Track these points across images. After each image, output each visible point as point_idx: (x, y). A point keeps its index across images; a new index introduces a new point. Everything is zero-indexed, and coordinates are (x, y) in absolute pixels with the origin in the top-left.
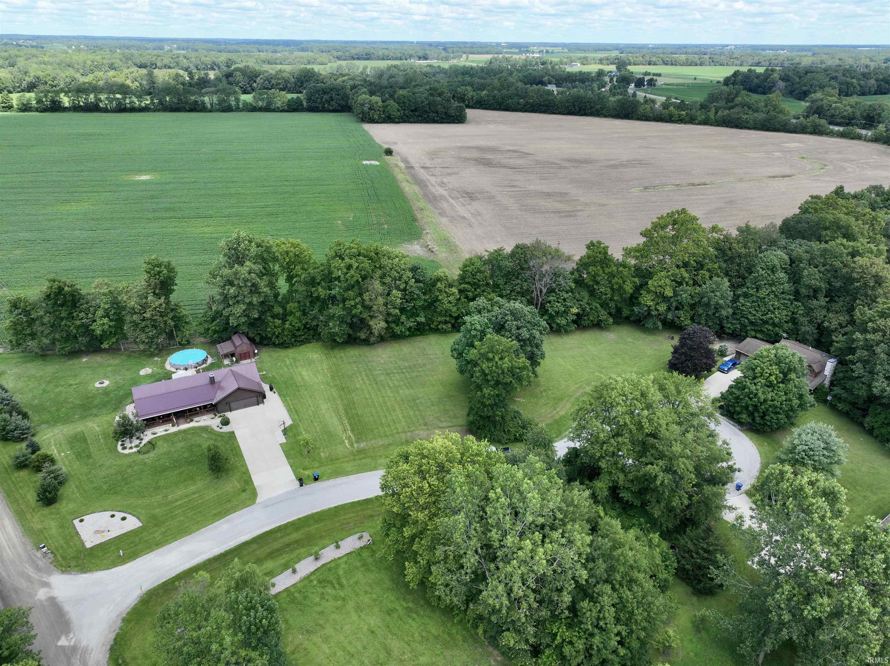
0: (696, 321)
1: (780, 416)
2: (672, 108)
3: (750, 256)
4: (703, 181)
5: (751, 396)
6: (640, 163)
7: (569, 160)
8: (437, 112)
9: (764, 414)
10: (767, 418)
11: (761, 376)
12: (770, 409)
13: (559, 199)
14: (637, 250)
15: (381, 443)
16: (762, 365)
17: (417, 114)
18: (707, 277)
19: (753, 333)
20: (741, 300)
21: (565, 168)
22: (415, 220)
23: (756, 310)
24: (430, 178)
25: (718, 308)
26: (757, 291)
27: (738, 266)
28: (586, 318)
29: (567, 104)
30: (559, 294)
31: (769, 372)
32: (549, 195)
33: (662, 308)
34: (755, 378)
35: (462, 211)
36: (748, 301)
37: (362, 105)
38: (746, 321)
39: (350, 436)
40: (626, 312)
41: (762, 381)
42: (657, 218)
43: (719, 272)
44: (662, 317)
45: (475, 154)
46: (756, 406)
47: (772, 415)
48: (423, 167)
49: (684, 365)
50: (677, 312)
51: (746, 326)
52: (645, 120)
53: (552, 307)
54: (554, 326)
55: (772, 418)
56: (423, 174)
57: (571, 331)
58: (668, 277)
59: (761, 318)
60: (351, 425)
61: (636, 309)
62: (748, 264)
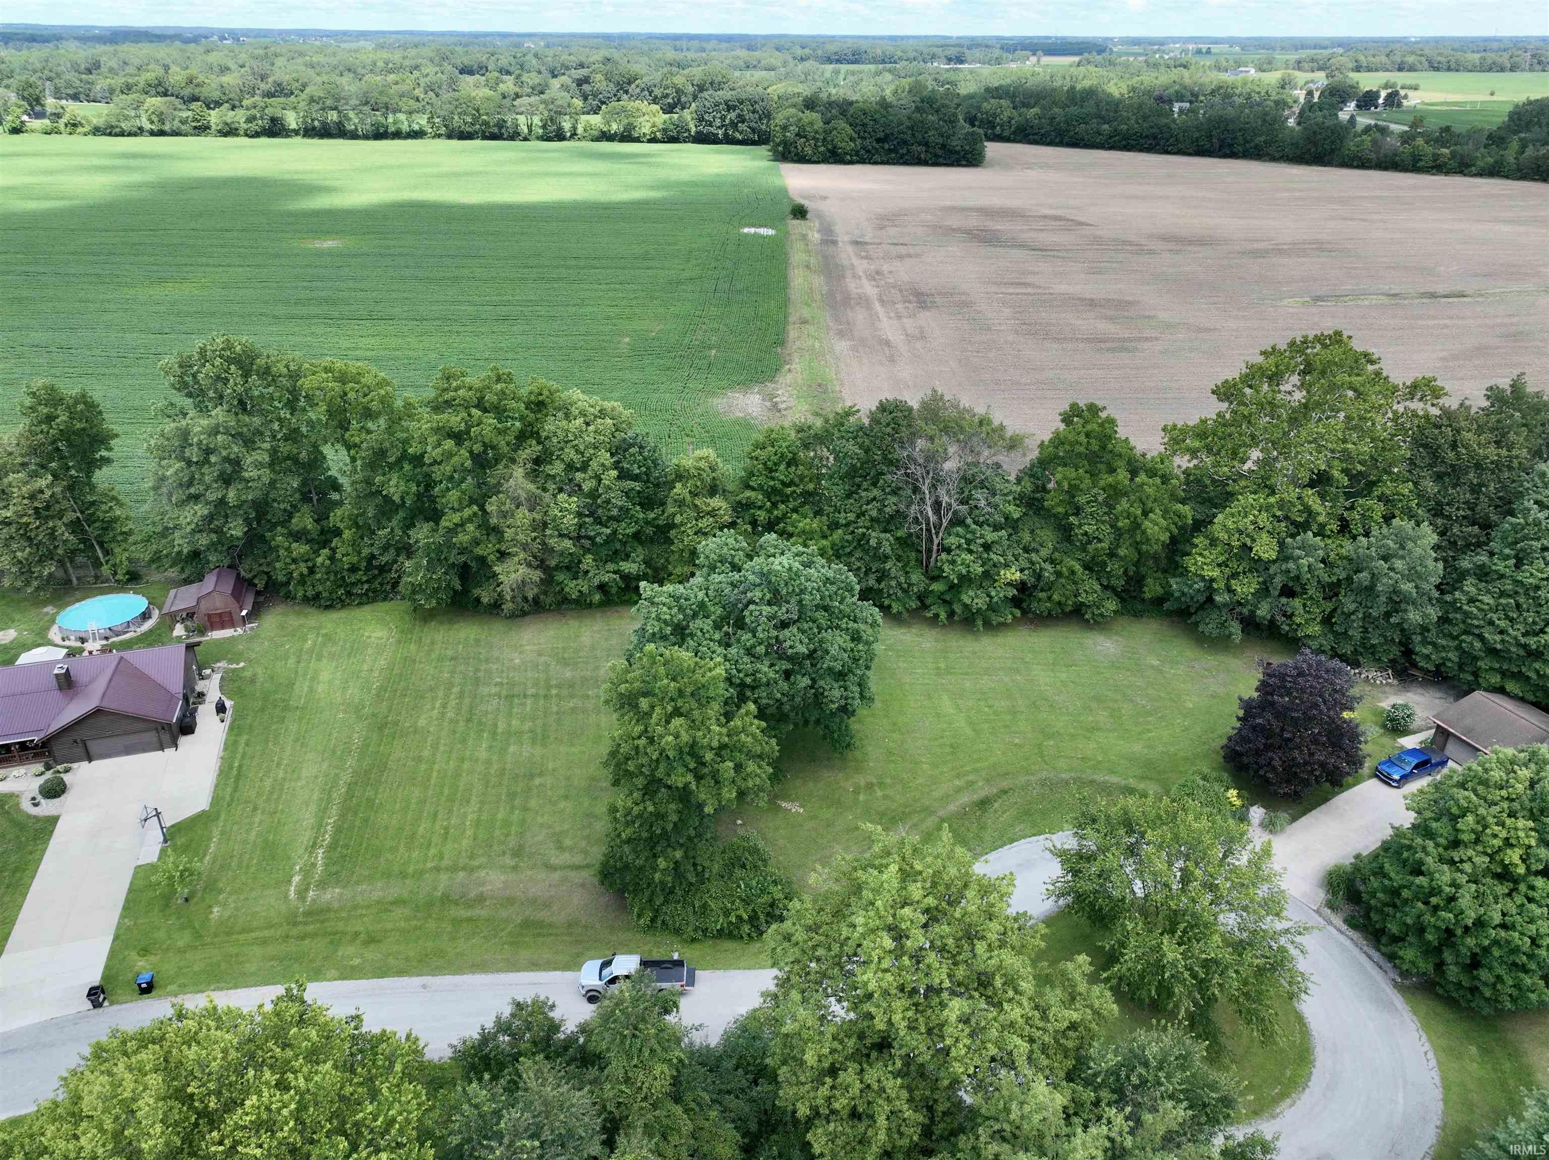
0: (1336, 628)
1: (1528, 981)
2: (1420, 141)
3: (1510, 468)
4: (1459, 288)
5: (1434, 900)
6: (1321, 247)
7: (1164, 238)
8: (926, 144)
9: (1475, 963)
10: (1484, 975)
11: (1477, 841)
12: (1496, 952)
13: (1110, 313)
14: (1201, 432)
15: (377, 895)
16: (1482, 811)
17: (886, 146)
18: (1377, 516)
19: (1496, 679)
20: (1470, 586)
21: (1151, 252)
22: (781, 342)
23: (1507, 617)
24: (856, 261)
25: (1397, 602)
26: (1517, 566)
27: (1473, 491)
28: (1043, 595)
29: (1196, 135)
30: (973, 532)
31: (1504, 834)
32: (1092, 303)
33: (1246, 587)
34: (1456, 844)
35: (889, 328)
36: (1488, 592)
37: (785, 128)
38: (1478, 645)
39: (314, 865)
40: (1152, 588)
41: (1478, 860)
42: (1263, 353)
43: (1413, 504)
44: (1245, 611)
45: (973, 222)
46: (1449, 932)
47: (1501, 971)
48: (856, 243)
49: (1262, 761)
50: (1284, 600)
51: (1476, 658)
52: (1357, 167)
53: (953, 562)
54: (958, 608)
55: (1499, 978)
56: (847, 254)
57: (1003, 626)
58: (1268, 508)
59: (1523, 640)
60: (338, 830)
61: (1175, 584)
62: (1504, 487)
